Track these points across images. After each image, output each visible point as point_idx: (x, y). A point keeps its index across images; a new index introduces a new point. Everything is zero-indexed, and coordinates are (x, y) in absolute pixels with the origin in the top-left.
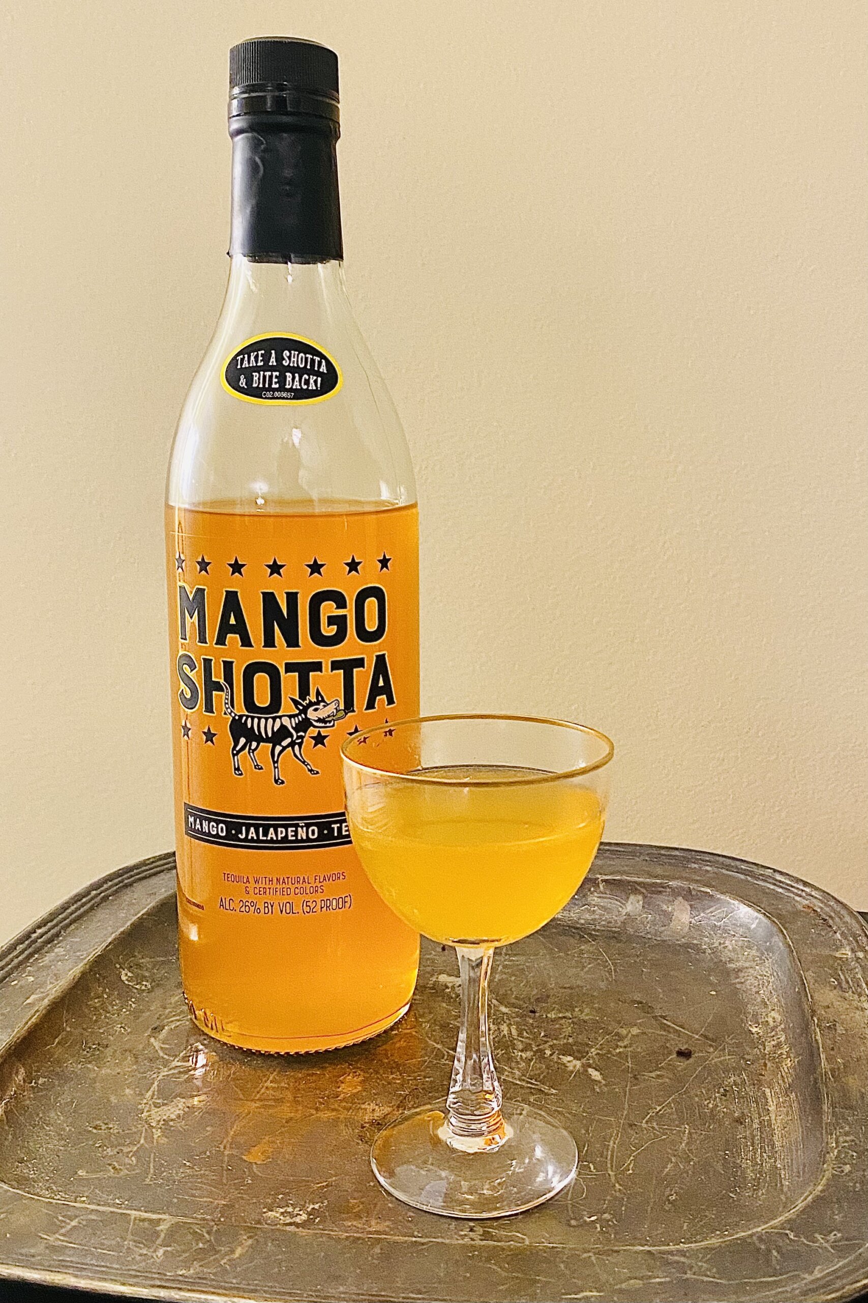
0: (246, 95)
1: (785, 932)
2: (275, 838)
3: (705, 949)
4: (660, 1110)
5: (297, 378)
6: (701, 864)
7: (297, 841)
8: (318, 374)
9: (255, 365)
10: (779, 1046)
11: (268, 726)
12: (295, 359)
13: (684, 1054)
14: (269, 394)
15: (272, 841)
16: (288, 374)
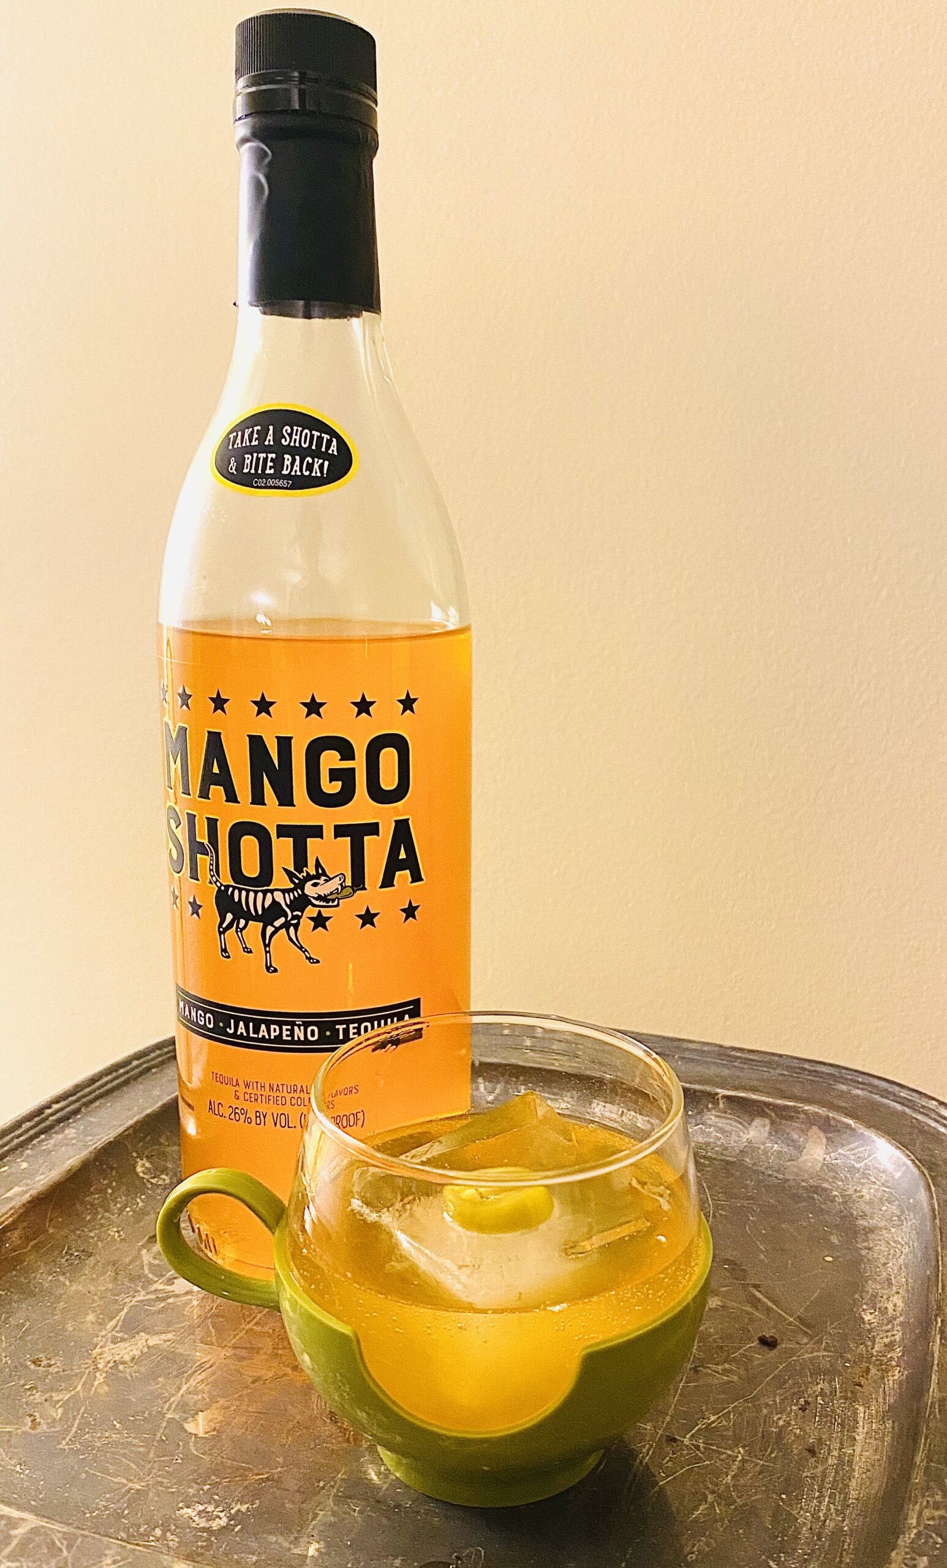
0: (253, 89)
1: (933, 1188)
2: (267, 1037)
3: (835, 1196)
4: (713, 1422)
5: (297, 462)
6: (849, 1085)
7: (292, 1042)
8: (325, 456)
9: (248, 444)
10: (890, 1346)
11: (258, 902)
12: (296, 437)
13: (768, 1343)
14: (262, 482)
15: (263, 1039)
16: (287, 456)
